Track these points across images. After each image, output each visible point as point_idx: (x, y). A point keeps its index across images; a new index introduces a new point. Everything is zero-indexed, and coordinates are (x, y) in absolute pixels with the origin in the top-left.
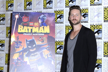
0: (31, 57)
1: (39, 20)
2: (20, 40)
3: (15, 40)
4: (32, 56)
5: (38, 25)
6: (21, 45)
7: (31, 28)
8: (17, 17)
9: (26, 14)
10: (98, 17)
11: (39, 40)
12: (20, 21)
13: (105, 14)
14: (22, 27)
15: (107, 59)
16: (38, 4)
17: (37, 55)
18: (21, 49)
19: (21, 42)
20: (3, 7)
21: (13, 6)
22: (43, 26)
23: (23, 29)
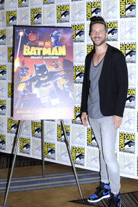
0: (41, 88)
1: (52, 37)
3: (20, 66)
4: (43, 86)
5: (50, 45)
6: (28, 73)
7: (41, 49)
8: (21, 34)
11: (52, 66)
14: (29, 48)
16: (50, 15)
17: (50, 85)
18: (28, 78)
20: (2, 20)
21: (16, 19)
22: (57, 46)
23: (30, 50)
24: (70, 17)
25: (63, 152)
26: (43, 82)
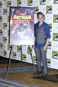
1: (25, 12)
3: (12, 23)
4: (22, 32)
5: (24, 15)
8: (13, 10)
14: (16, 16)
16: (25, 3)
19: (16, 24)
22: (27, 15)
24: (33, 3)
25: (29, 58)
26: (22, 30)
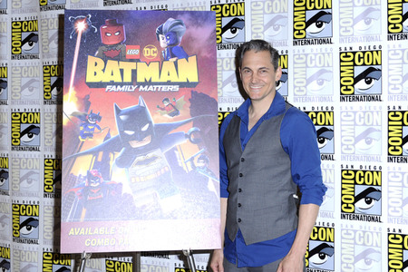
0: (135, 168)
1: (160, 36)
2: (94, 109)
3: (77, 111)
4: (140, 163)
5: (155, 55)
6: (99, 128)
7: (132, 65)
9: (115, 19)
10: (368, 23)
11: (163, 109)
12: (91, 43)
13: (390, 12)
14: (101, 62)
15: (400, 169)
17: (157, 161)
18: (99, 141)
19: (98, 118)
22: (174, 59)
23: (104, 70)
